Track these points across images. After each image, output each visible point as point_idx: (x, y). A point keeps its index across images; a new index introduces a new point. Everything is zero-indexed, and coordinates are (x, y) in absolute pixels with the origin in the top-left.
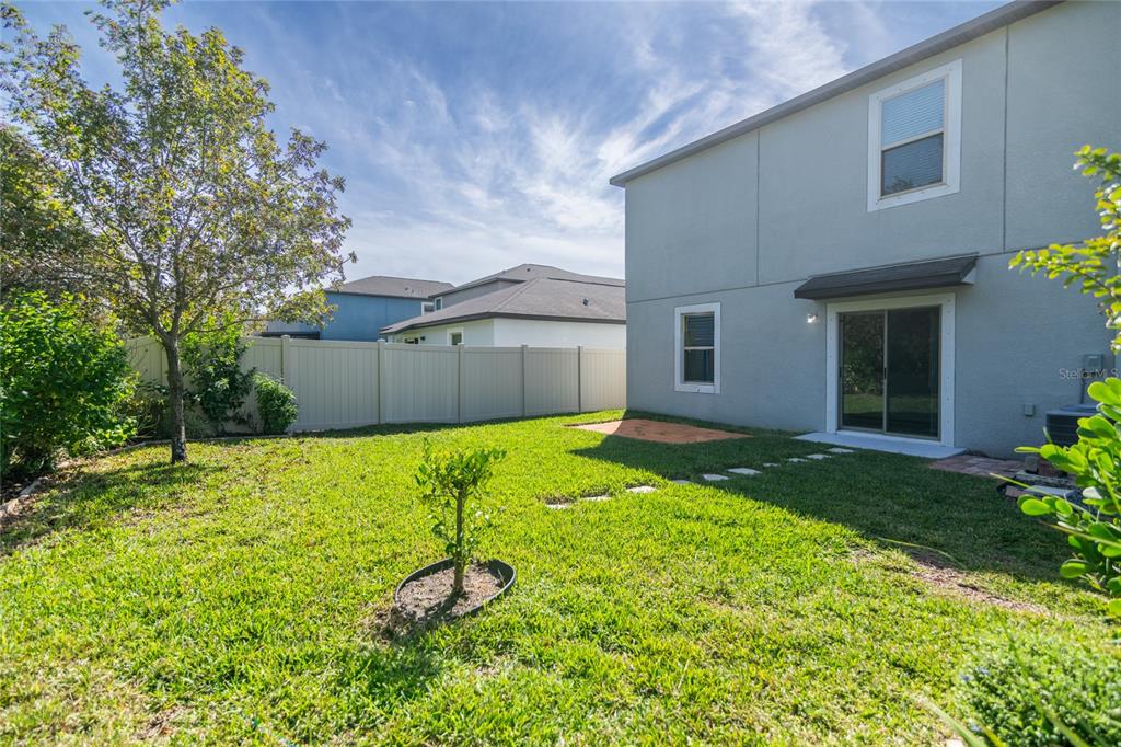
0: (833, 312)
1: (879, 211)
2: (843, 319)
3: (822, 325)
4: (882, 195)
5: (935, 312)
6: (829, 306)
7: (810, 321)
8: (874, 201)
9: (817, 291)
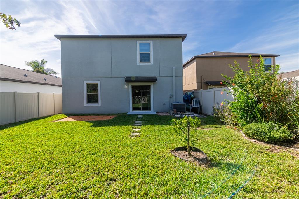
0: (131, 85)
1: (139, 65)
2: (133, 87)
3: (128, 88)
4: (140, 62)
5: (150, 86)
6: (130, 84)
7: (126, 87)
8: (138, 63)
9: (128, 80)
